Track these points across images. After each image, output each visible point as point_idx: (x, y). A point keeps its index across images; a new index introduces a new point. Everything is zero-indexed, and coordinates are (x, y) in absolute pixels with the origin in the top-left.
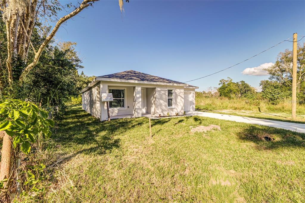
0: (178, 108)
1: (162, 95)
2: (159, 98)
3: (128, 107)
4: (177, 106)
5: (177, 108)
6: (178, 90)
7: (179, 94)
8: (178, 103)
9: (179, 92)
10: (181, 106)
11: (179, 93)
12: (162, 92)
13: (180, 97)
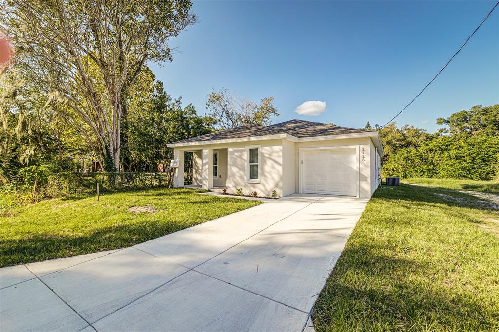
0: (268, 184)
1: (235, 159)
2: (232, 163)
3: (220, 176)
4: (265, 180)
5: (266, 184)
6: (267, 148)
7: (270, 155)
8: (267, 174)
9: (269, 151)
10: (273, 178)
11: (269, 153)
12: (236, 154)
13: (271, 161)
